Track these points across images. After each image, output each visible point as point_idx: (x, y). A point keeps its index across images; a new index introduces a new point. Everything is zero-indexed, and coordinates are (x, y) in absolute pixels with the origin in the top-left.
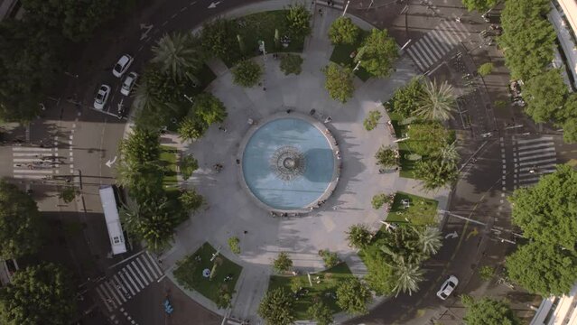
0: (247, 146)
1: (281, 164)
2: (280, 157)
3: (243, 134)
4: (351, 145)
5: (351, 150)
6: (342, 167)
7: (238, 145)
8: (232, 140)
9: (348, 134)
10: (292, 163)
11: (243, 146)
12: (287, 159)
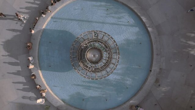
0: (146, 80)
1: (105, 55)
2: (107, 65)
3: (149, 94)
4: (18, 73)
5: (19, 68)
6: (28, 49)
7: (157, 81)
8: (164, 89)
9: (21, 86)
10: (90, 55)
11: (151, 80)
12: (96, 62)
